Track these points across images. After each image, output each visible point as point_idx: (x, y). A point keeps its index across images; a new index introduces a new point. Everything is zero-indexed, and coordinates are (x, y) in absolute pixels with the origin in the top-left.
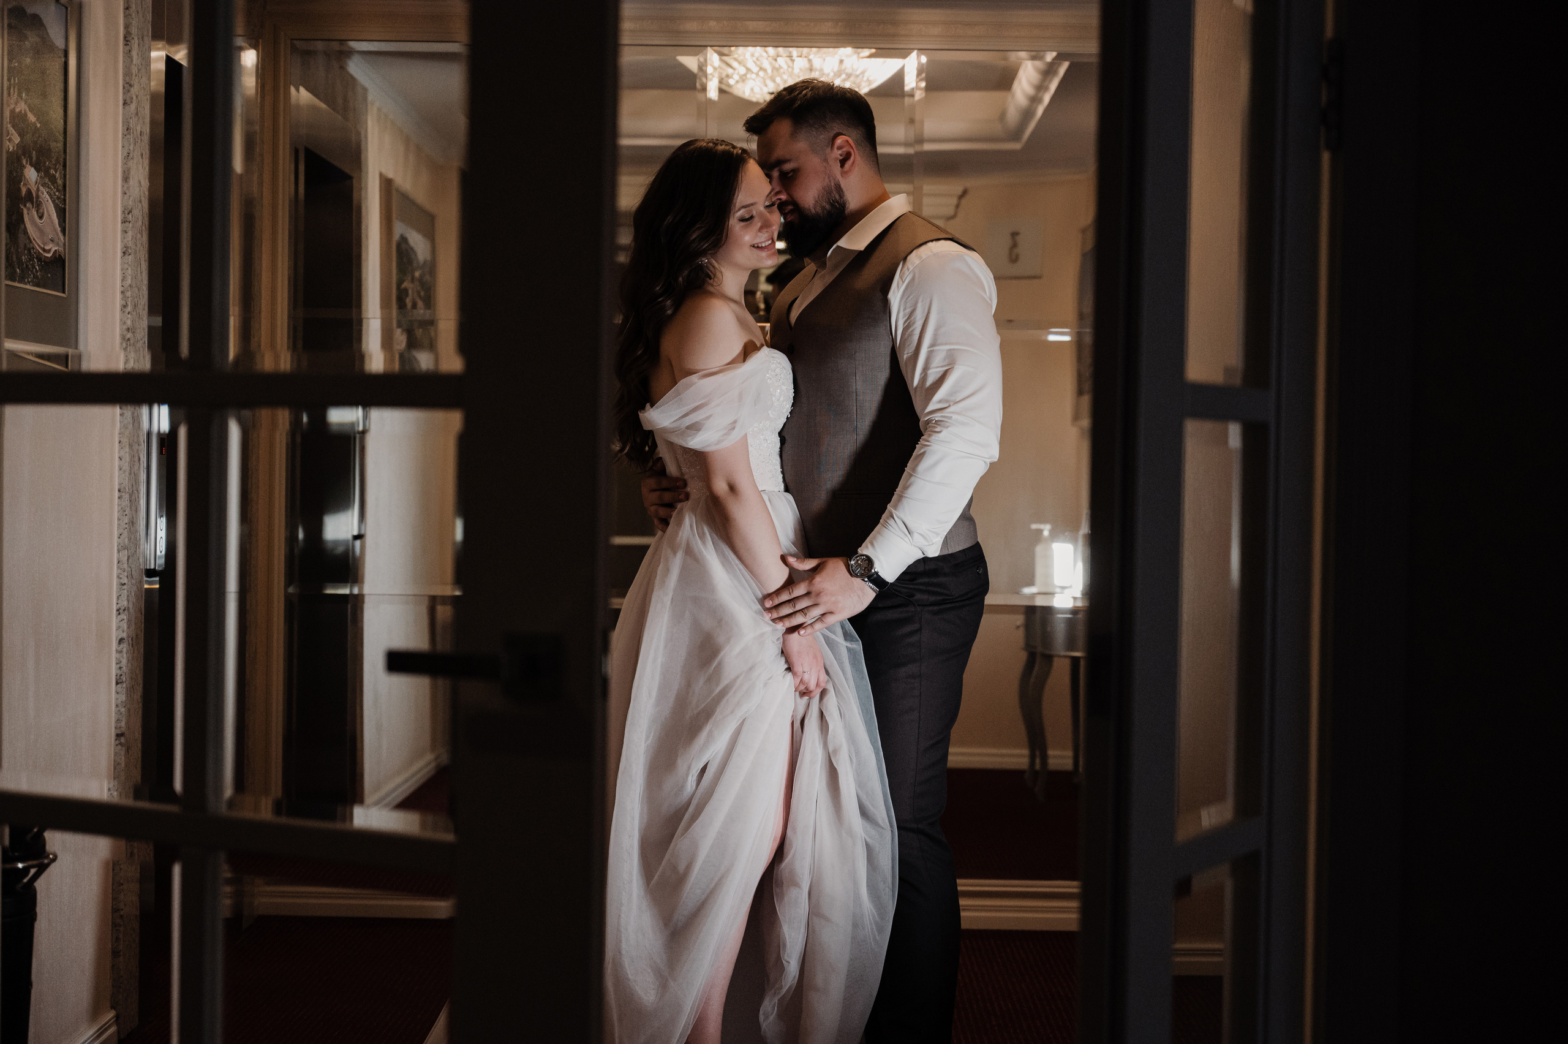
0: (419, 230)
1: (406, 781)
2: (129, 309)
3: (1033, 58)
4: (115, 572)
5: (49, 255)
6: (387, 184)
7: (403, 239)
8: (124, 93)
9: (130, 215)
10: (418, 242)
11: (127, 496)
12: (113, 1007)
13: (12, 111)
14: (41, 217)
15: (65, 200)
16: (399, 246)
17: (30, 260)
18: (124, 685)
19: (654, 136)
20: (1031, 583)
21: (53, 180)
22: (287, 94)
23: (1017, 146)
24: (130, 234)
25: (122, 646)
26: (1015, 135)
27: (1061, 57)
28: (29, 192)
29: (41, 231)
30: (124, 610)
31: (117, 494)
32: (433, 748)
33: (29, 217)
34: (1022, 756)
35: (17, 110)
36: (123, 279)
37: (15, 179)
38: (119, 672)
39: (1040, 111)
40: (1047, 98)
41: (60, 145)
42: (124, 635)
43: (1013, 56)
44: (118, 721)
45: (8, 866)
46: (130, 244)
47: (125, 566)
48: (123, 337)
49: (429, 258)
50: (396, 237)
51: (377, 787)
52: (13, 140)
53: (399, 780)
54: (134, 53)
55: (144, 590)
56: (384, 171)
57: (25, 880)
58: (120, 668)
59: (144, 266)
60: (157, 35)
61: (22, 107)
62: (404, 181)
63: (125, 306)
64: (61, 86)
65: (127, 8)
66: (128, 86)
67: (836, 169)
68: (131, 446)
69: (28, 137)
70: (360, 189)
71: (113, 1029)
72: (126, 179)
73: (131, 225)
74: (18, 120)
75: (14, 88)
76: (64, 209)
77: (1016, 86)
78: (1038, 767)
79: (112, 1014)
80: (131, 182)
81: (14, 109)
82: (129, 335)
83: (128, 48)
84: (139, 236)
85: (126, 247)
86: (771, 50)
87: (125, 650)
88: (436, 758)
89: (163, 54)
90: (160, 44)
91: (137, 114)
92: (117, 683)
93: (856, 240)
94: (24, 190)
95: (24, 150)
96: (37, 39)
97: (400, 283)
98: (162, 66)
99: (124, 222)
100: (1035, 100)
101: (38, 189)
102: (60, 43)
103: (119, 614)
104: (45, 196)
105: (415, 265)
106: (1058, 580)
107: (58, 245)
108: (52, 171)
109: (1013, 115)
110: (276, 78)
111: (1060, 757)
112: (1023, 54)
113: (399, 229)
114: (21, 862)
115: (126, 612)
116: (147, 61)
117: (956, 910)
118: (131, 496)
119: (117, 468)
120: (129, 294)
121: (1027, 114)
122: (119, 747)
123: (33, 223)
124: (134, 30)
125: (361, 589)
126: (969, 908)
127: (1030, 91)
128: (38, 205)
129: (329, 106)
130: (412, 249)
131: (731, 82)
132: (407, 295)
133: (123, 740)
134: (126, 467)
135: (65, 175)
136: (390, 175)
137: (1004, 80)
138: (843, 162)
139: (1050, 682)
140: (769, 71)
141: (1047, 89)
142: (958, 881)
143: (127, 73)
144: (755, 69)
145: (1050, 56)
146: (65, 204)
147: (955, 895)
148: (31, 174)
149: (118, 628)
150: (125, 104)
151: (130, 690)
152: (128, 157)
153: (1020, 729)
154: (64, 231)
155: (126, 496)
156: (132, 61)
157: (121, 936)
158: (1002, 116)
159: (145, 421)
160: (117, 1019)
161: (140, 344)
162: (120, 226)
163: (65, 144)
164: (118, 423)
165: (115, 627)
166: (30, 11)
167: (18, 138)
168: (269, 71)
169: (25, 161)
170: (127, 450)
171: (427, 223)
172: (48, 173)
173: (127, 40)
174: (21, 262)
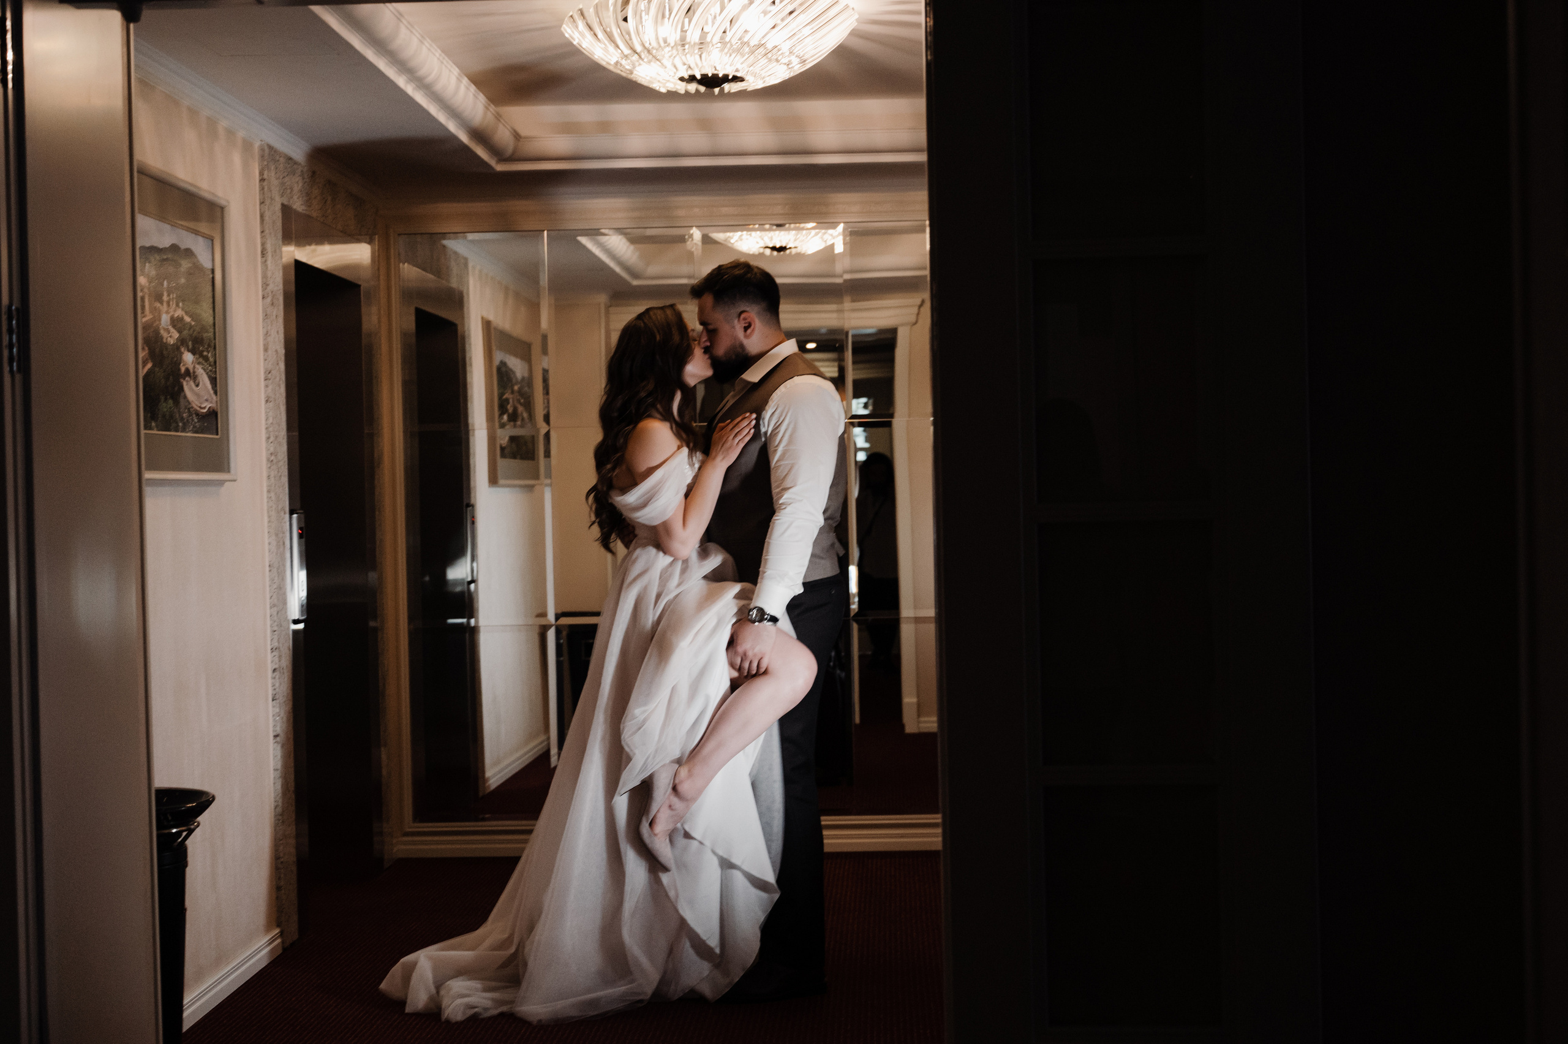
0: (516, 355)
2: (272, 439)
4: (269, 622)
5: (205, 411)
6: (487, 325)
7: (503, 364)
8: (263, 291)
9: (270, 374)
10: (517, 366)
11: (275, 569)
12: (278, 926)
13: (172, 317)
14: (197, 386)
15: (216, 372)
16: (499, 369)
17: (190, 416)
18: (278, 701)
21: (206, 359)
22: (399, 271)
24: (270, 387)
25: (275, 674)
28: (187, 370)
29: (198, 395)
30: (276, 649)
31: (267, 569)
33: (188, 387)
35: (176, 315)
36: (267, 420)
37: (174, 363)
38: (274, 693)
41: (210, 334)
42: (277, 666)
44: (275, 726)
45: (164, 833)
47: (275, 618)
48: (268, 460)
49: (526, 375)
50: (496, 362)
51: (497, 762)
52: (172, 336)
54: (269, 262)
55: (291, 633)
56: (485, 315)
57: (180, 840)
58: (275, 689)
59: (283, 408)
61: (179, 313)
62: (503, 321)
63: (268, 438)
65: (262, 232)
66: (265, 285)
67: (741, 334)
68: (277, 535)
69: (185, 332)
70: (462, 333)
71: (279, 941)
72: (266, 350)
73: (270, 381)
74: (176, 322)
75: (173, 301)
76: (216, 378)
79: (277, 931)
80: (270, 352)
81: (173, 315)
82: (273, 458)
83: (264, 259)
84: (277, 388)
85: (269, 397)
87: (277, 677)
89: (293, 257)
91: (272, 304)
92: (273, 700)
94: (183, 369)
95: (182, 341)
96: (190, 265)
97: (501, 395)
99: (266, 380)
101: (194, 367)
102: (207, 264)
103: (272, 652)
104: (200, 371)
105: (514, 381)
107: (211, 402)
108: (205, 353)
113: (500, 356)
114: (173, 829)
115: (277, 650)
117: (820, 838)
118: (278, 569)
119: (267, 551)
122: (276, 744)
123: (191, 390)
124: (269, 246)
125: (477, 622)
128: (195, 378)
129: (435, 276)
130: (511, 370)
131: (732, 241)
132: (508, 403)
133: (278, 739)
135: (215, 354)
136: (491, 318)
138: (746, 329)
143: (263, 275)
146: (216, 374)
148: (188, 358)
149: (272, 662)
150: (263, 298)
152: (267, 334)
154: (216, 393)
156: (267, 268)
157: (282, 876)
159: (287, 516)
160: (282, 934)
161: (281, 463)
162: (263, 383)
163: (215, 333)
164: (266, 519)
165: (269, 661)
166: (183, 247)
167: (176, 335)
168: (383, 258)
169: (183, 349)
170: (274, 537)
171: (523, 350)
172: (201, 356)
173: (263, 254)
174: (182, 419)
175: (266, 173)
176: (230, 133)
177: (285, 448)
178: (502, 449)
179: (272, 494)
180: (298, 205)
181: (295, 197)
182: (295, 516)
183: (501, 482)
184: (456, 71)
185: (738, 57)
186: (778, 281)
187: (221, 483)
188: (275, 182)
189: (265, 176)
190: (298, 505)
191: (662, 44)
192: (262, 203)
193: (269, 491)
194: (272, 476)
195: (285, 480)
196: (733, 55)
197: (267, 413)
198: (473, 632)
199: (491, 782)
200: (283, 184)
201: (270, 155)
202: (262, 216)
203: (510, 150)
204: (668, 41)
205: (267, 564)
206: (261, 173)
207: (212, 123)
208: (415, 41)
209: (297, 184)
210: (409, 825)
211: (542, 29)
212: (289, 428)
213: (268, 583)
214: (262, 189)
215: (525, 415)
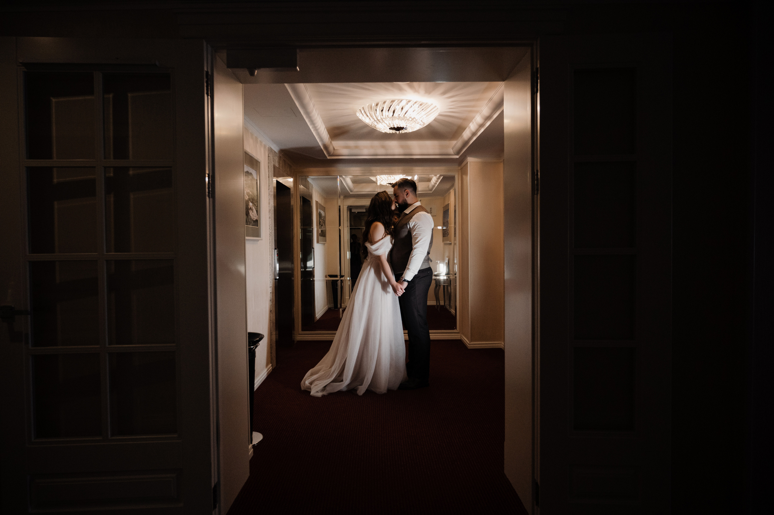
0: (322, 210)
1: (323, 312)
2: (270, 229)
3: (435, 176)
4: (269, 279)
5: (255, 220)
6: (317, 202)
7: (320, 212)
10: (322, 212)
12: (271, 363)
13: (247, 192)
14: (253, 212)
16: (319, 214)
17: (251, 221)
19: (364, 192)
20: (436, 272)
21: (255, 205)
22: (299, 186)
23: (431, 192)
24: (270, 214)
26: (431, 190)
27: (441, 176)
28: (250, 207)
29: (253, 215)
31: (269, 265)
32: (327, 305)
33: (250, 212)
34: (435, 303)
36: (269, 223)
37: (247, 205)
38: (270, 299)
39: (436, 186)
40: (438, 183)
41: (256, 198)
42: (271, 292)
43: (430, 176)
44: (270, 308)
45: (250, 347)
46: (270, 216)
47: (271, 278)
48: (270, 235)
49: (324, 215)
50: (319, 212)
52: (247, 198)
53: (321, 311)
54: (270, 180)
57: (253, 349)
59: (273, 220)
60: (274, 176)
61: (249, 191)
62: (320, 202)
63: (270, 228)
64: (256, 186)
65: (269, 171)
66: (269, 186)
67: (405, 197)
69: (250, 197)
70: (312, 203)
71: (271, 368)
72: (269, 204)
74: (248, 194)
75: (247, 187)
77: (432, 181)
78: (438, 305)
79: (271, 365)
82: (271, 234)
84: (272, 215)
85: (270, 217)
86: (387, 175)
88: (328, 307)
89: (276, 180)
90: (275, 178)
91: (271, 191)
92: (270, 301)
93: (407, 211)
95: (249, 199)
96: (251, 178)
97: (319, 220)
98: (276, 182)
99: (269, 212)
100: (436, 183)
101: (252, 207)
102: (256, 178)
103: (270, 288)
104: (254, 208)
105: (322, 217)
106: (441, 271)
107: (256, 218)
109: (431, 186)
110: (297, 184)
111: (442, 303)
112: (433, 175)
113: (319, 210)
114: (252, 346)
116: (272, 181)
117: (429, 336)
119: (269, 260)
120: (270, 226)
121: (434, 186)
123: (251, 213)
124: (270, 175)
126: (431, 336)
127: (435, 182)
128: (252, 210)
129: (306, 188)
130: (321, 214)
132: (321, 222)
133: (271, 312)
134: (271, 259)
135: (257, 204)
136: (317, 201)
137: (429, 180)
138: (407, 195)
139: (441, 288)
140: (387, 179)
141: (438, 181)
142: (430, 331)
143: (269, 183)
144: (384, 179)
145: (438, 176)
146: (257, 209)
147: (429, 333)
148: (251, 204)
150: (269, 189)
151: (272, 302)
152: (269, 199)
153: (434, 298)
154: (257, 215)
155: (271, 265)
158: (428, 187)
159: (274, 250)
160: (272, 365)
161: (273, 236)
162: (268, 213)
163: (257, 198)
164: (269, 251)
165: (269, 290)
166: (250, 172)
167: (248, 197)
168: (295, 182)
169: (249, 202)
170: (271, 256)
171: (324, 209)
172: (254, 204)
173: (269, 177)
174: (249, 221)
175: (270, 155)
176: (261, 142)
177: (273, 231)
178: (320, 234)
179: (271, 244)
180: (277, 165)
181: (276, 163)
182: (276, 250)
183: (320, 242)
184: (324, 126)
185: (408, 121)
186: (389, 193)
187: (258, 240)
188: (272, 158)
189: (269, 156)
190: (276, 248)
191: (387, 117)
192: (268, 163)
193: (269, 243)
194: (270, 239)
195: (274, 240)
196: (406, 121)
197: (269, 221)
198: (313, 281)
199: (317, 318)
200: (273, 158)
201: (270, 150)
202: (268, 167)
203: (332, 153)
204: (389, 116)
205: (269, 264)
206: (268, 155)
207: (256, 138)
208: (316, 115)
209: (277, 159)
210: (301, 332)
211: (349, 115)
212: (275, 226)
213: (269, 269)
214: (269, 159)
215: (324, 226)
